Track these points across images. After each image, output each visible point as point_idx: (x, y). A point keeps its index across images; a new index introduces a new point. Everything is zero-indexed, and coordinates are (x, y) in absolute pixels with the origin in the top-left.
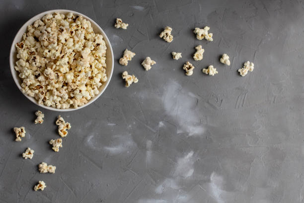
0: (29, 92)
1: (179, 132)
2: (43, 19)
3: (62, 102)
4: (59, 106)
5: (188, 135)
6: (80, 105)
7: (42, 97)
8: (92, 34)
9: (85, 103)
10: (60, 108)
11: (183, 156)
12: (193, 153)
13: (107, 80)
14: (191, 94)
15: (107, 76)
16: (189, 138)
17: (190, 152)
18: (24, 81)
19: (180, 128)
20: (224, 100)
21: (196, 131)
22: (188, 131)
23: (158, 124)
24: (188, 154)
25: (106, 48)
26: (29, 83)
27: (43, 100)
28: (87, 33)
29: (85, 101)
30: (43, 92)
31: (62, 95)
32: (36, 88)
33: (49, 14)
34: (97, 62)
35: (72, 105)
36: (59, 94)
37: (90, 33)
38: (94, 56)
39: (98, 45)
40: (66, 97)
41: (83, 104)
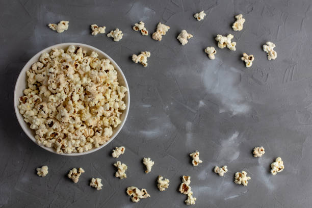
0: (46, 142)
1: (221, 111)
2: (40, 60)
3: (83, 144)
4: (81, 150)
5: (231, 114)
6: (102, 143)
7: (60, 145)
8: (97, 61)
9: (107, 141)
11: (227, 138)
12: (238, 133)
13: (127, 108)
14: (233, 69)
15: (125, 103)
16: (233, 117)
17: (234, 133)
18: (37, 132)
19: (223, 106)
20: (269, 75)
21: (240, 109)
22: (231, 110)
23: (198, 103)
24: (232, 135)
25: (116, 73)
26: (42, 134)
27: (61, 149)
28: (92, 62)
29: (106, 139)
30: (60, 139)
31: (78, 137)
32: (52, 138)
33: (45, 53)
34: (110, 91)
35: (93, 143)
36: (75, 137)
37: (95, 62)
38: (106, 84)
39: (107, 71)
40: (84, 138)
41: (105, 142)
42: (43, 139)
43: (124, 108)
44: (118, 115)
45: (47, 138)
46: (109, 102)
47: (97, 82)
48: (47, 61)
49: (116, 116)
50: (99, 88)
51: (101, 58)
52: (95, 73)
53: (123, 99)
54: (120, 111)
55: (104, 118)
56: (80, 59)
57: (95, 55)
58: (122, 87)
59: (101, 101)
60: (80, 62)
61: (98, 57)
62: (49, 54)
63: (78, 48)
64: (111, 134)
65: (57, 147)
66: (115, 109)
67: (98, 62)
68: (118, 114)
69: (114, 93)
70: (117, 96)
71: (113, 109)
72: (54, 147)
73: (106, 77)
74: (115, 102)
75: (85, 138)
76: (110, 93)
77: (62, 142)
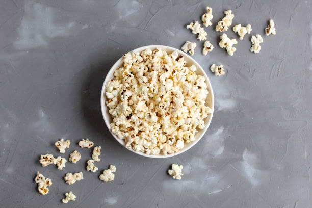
0: (119, 133)
2: (142, 54)
3: (152, 148)
4: (149, 151)
6: (170, 152)
7: (132, 140)
9: (175, 152)
10: (150, 154)
11: (211, 133)
13: (205, 128)
15: (205, 123)
18: (114, 120)
24: (217, 130)
25: (207, 93)
26: (119, 123)
27: (131, 144)
28: (189, 74)
29: (176, 150)
30: (134, 135)
31: (150, 138)
32: (126, 131)
33: (148, 49)
34: (196, 107)
35: (161, 150)
36: (147, 137)
37: (191, 74)
38: (195, 100)
39: (199, 87)
40: (155, 141)
41: (173, 152)
42: (117, 128)
43: (202, 127)
44: (194, 133)
45: (122, 129)
46: (191, 117)
47: (187, 95)
48: (148, 57)
49: (192, 132)
50: (187, 101)
51: (199, 73)
52: (189, 86)
53: (205, 120)
54: (198, 128)
55: (180, 131)
56: (179, 68)
57: (194, 68)
58: (208, 107)
59: (184, 113)
60: (178, 70)
61: (195, 71)
62: (153, 51)
63: (181, 57)
64: (182, 148)
65: (128, 141)
66: (193, 126)
67: (195, 76)
68: (195, 131)
69: (199, 110)
70: (200, 114)
71: (191, 125)
72: (126, 140)
73: (197, 94)
74: (197, 119)
75: (157, 141)
76: (195, 109)
77: (135, 138)
